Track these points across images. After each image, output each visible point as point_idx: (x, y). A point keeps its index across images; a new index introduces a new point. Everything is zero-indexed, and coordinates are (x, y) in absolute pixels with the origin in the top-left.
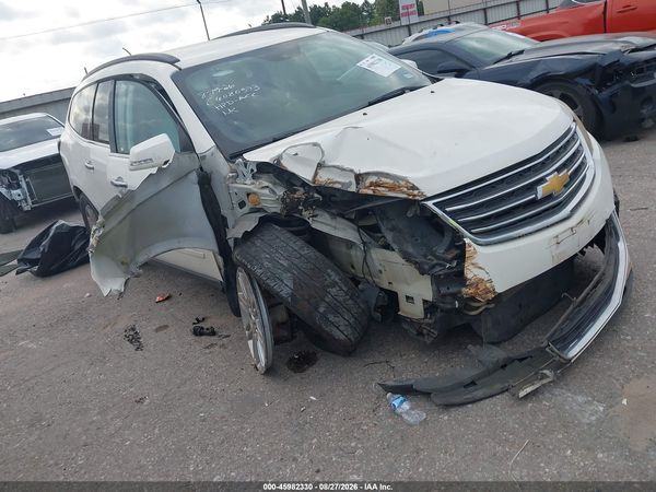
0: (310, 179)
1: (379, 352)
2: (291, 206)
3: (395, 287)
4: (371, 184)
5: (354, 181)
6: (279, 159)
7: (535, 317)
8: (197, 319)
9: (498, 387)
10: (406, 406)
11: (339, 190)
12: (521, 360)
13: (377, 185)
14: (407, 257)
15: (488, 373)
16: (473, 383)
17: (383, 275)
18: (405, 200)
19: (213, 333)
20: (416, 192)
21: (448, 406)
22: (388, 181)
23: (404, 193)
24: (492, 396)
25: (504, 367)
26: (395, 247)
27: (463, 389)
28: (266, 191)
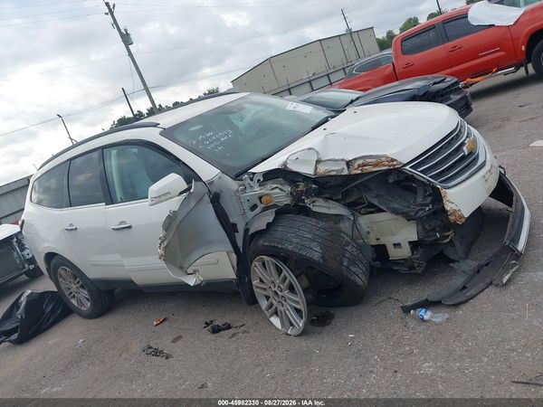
0: (312, 173)
1: (379, 295)
2: (297, 197)
3: (382, 241)
4: (359, 166)
5: (346, 167)
6: (285, 164)
7: (472, 243)
8: (206, 323)
9: (482, 285)
10: (429, 313)
11: (334, 176)
12: (487, 265)
13: (364, 165)
14: (395, 212)
15: (471, 278)
16: (464, 287)
17: (372, 235)
18: (387, 170)
19: (228, 327)
20: (395, 163)
21: (457, 305)
22: (372, 160)
23: (386, 166)
24: (482, 291)
25: (478, 271)
26: (383, 207)
27: (460, 293)
28: (278, 190)
